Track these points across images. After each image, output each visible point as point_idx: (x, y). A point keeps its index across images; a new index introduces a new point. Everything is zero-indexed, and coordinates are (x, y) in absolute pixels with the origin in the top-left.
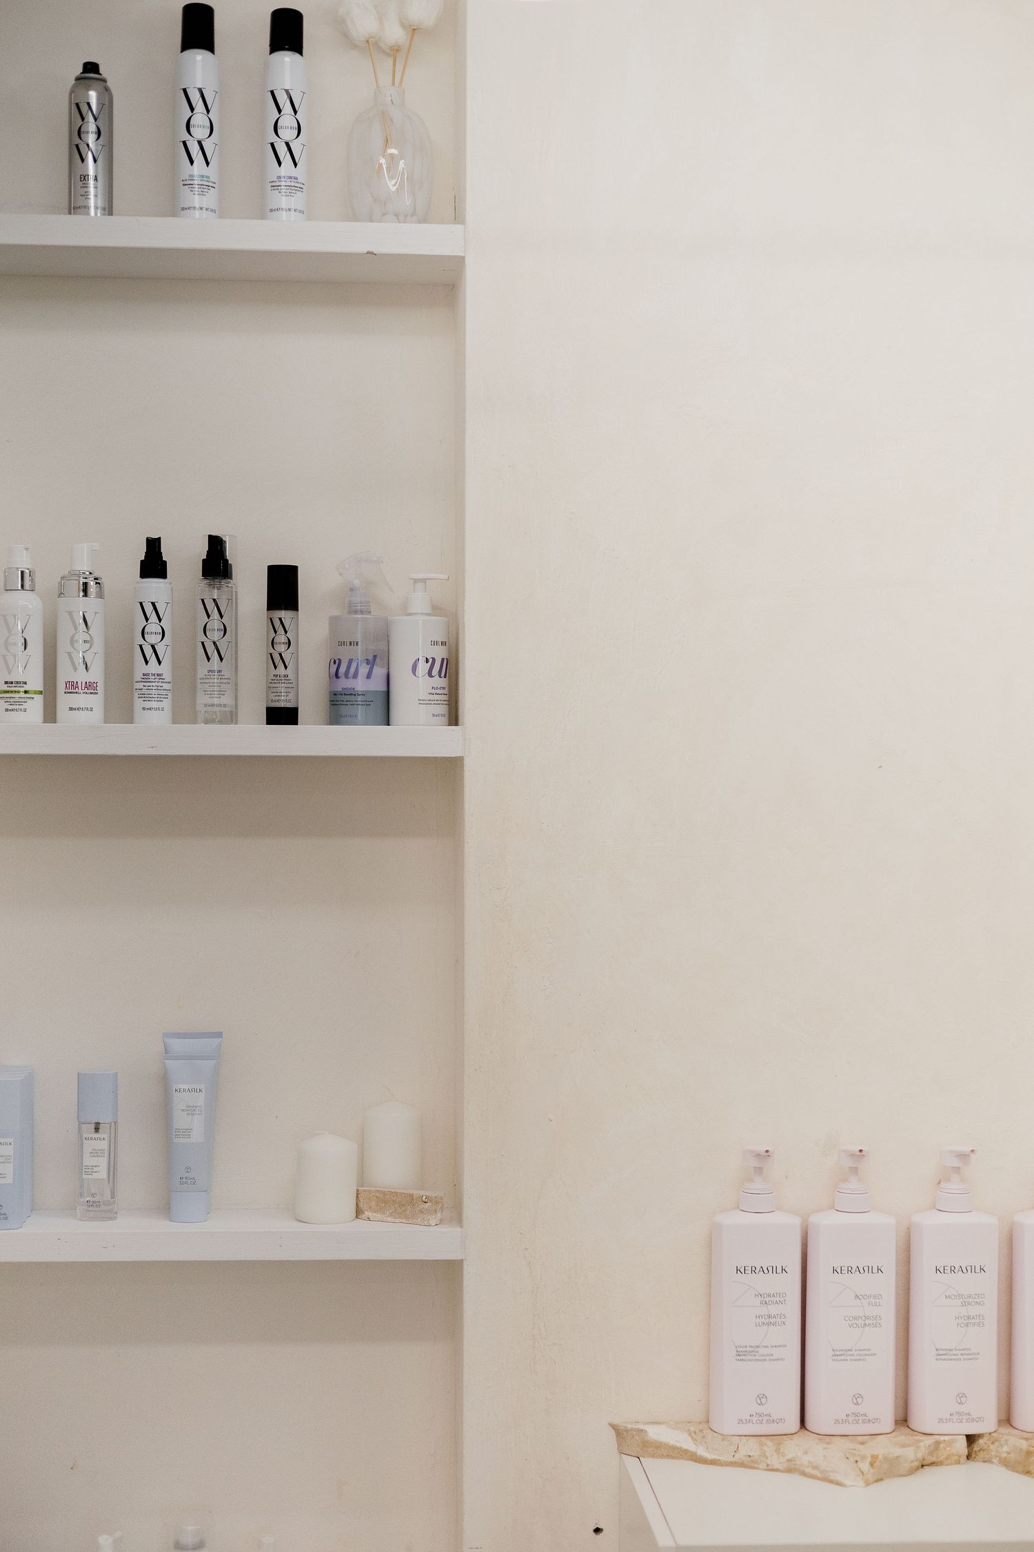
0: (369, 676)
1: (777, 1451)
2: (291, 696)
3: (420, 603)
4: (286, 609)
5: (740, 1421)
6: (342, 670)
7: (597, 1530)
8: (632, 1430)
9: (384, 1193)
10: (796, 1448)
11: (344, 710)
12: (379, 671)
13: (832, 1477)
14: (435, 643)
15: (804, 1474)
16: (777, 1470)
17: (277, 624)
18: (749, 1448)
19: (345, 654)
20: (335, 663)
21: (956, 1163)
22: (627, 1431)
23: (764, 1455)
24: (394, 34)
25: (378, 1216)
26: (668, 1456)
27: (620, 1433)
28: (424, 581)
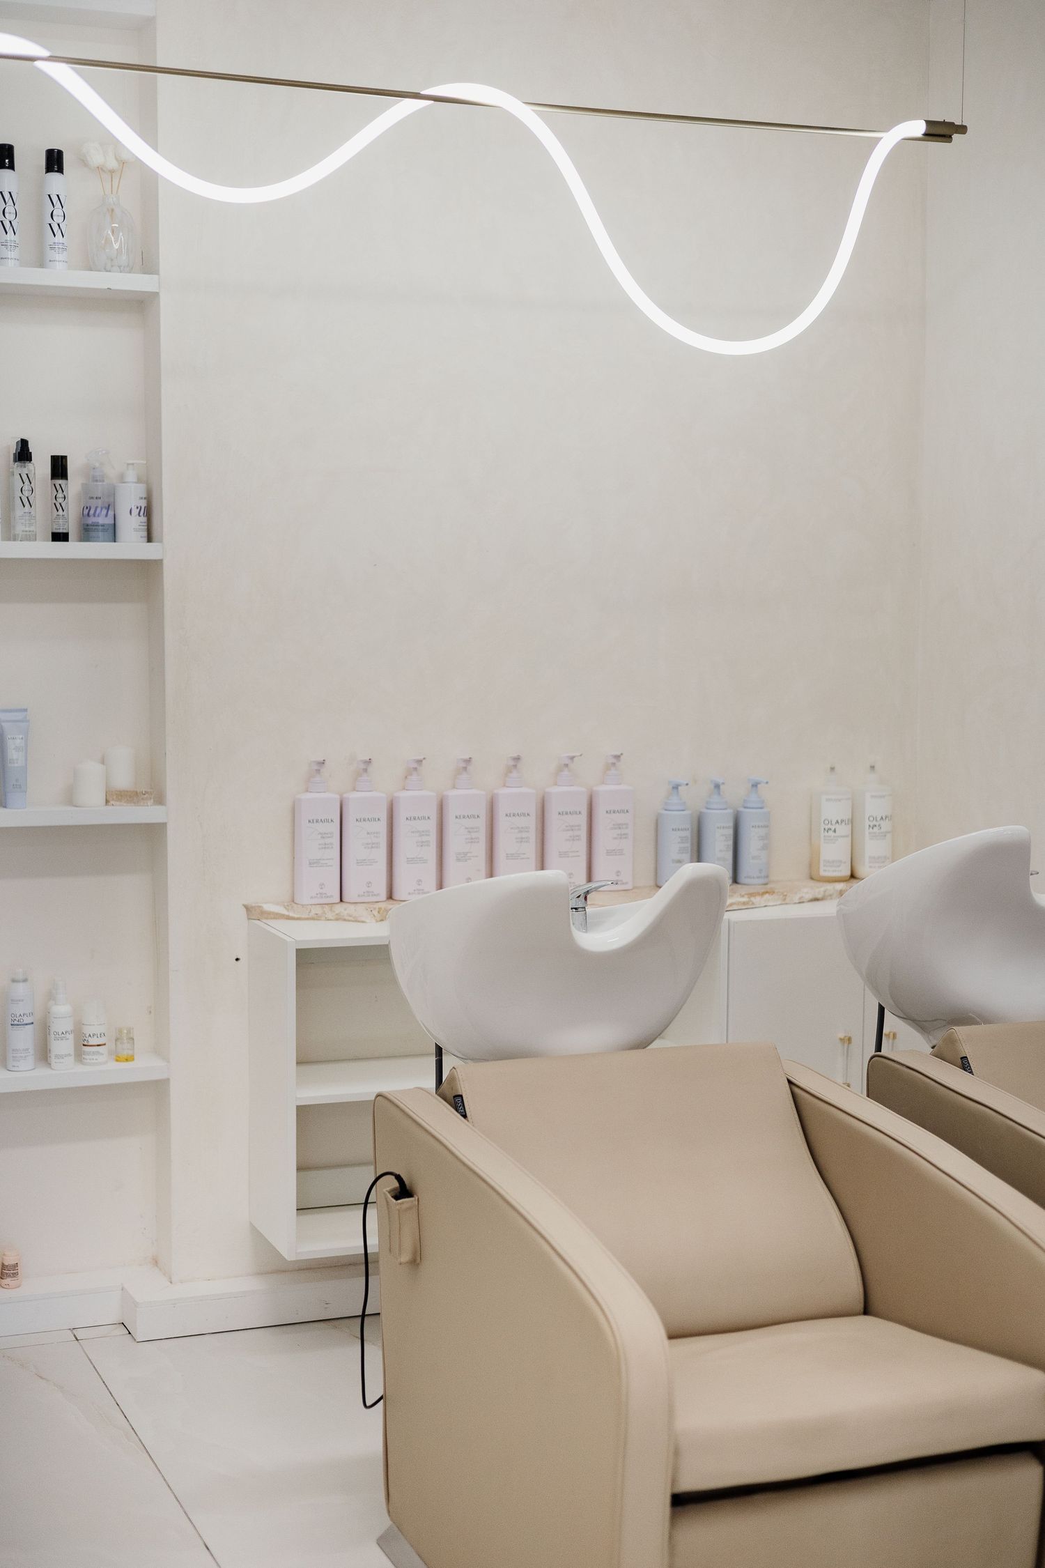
0: (106, 515)
1: (331, 910)
2: (66, 527)
3: (131, 476)
4: (62, 479)
5: (312, 897)
6: (92, 512)
7: (237, 959)
8: (255, 907)
9: (120, 791)
10: (340, 908)
11: (93, 534)
12: (111, 513)
13: (359, 919)
14: (142, 498)
15: (345, 920)
16: (331, 920)
17: (58, 487)
18: (318, 910)
19: (93, 503)
20: (87, 508)
21: (415, 765)
22: (252, 907)
23: (324, 913)
24: (112, 164)
25: (118, 803)
26: (274, 918)
27: (247, 908)
28: (133, 464)
